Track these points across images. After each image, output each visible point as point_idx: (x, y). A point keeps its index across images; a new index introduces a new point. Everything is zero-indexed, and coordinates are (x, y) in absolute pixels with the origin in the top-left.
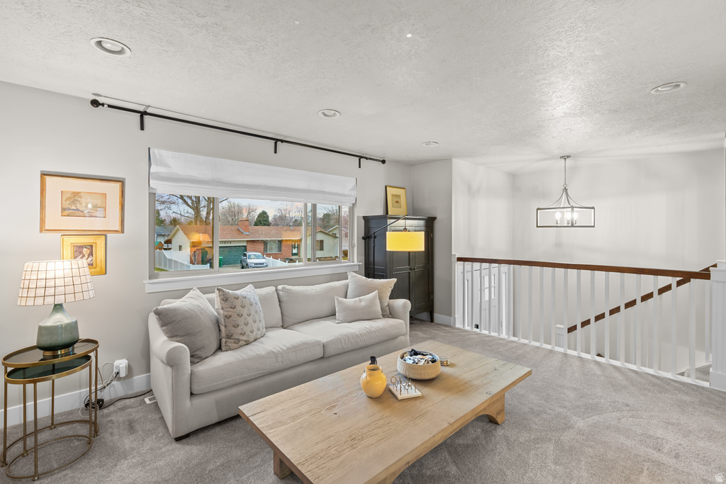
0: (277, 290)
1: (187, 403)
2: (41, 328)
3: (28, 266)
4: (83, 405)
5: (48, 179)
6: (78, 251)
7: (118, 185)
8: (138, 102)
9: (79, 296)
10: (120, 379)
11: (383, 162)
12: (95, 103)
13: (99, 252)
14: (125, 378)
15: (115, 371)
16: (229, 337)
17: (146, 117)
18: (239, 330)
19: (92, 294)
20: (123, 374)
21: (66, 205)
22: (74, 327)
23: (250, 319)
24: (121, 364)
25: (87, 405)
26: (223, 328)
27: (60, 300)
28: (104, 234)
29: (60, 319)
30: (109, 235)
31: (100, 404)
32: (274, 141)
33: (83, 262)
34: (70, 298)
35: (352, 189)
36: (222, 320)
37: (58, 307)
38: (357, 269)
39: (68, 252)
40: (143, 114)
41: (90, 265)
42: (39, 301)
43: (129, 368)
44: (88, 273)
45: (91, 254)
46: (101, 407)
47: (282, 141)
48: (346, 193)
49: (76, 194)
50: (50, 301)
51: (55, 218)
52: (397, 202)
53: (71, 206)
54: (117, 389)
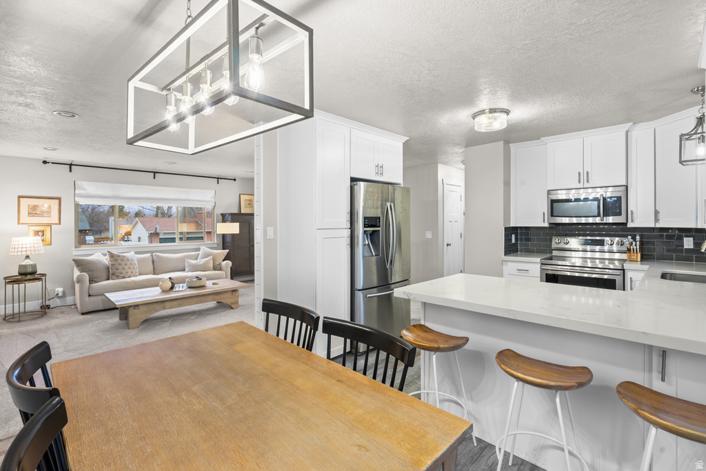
0: (152, 256)
1: (87, 298)
2: (20, 266)
3: (14, 239)
4: (40, 308)
5: (21, 199)
6: (37, 233)
7: (57, 201)
8: (68, 159)
9: (37, 252)
10: (59, 297)
11: (235, 180)
12: (45, 162)
13: (47, 235)
14: (61, 297)
15: (56, 293)
16: (113, 274)
17: (73, 167)
18: (119, 271)
19: (43, 252)
20: (60, 295)
21: (30, 211)
22: (34, 266)
23: (126, 267)
24: (60, 290)
25: (41, 307)
26: (110, 270)
27: (28, 253)
28: (50, 225)
29: (28, 262)
30: (53, 226)
31: (48, 307)
32: (153, 174)
33: (39, 238)
34: (33, 253)
35: (212, 197)
36: (110, 267)
37: (27, 257)
38: (216, 246)
39: (32, 233)
40: (71, 165)
41: (43, 240)
42: (19, 253)
43: (64, 293)
44: (41, 245)
45: (43, 235)
46: (48, 308)
47: (157, 173)
48: (207, 200)
49: (35, 206)
50: (24, 253)
51: (25, 218)
52: (250, 204)
53: (33, 211)
54: (57, 302)
